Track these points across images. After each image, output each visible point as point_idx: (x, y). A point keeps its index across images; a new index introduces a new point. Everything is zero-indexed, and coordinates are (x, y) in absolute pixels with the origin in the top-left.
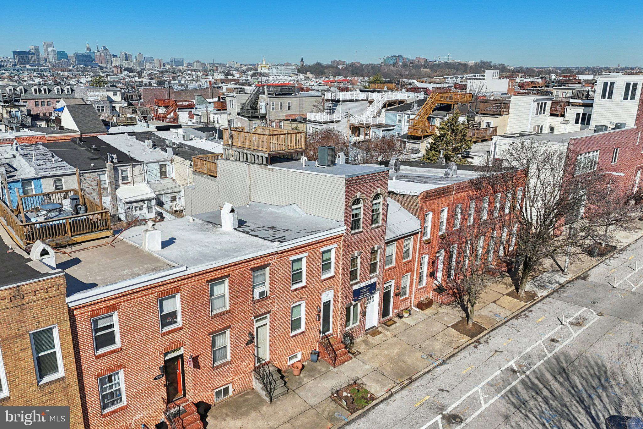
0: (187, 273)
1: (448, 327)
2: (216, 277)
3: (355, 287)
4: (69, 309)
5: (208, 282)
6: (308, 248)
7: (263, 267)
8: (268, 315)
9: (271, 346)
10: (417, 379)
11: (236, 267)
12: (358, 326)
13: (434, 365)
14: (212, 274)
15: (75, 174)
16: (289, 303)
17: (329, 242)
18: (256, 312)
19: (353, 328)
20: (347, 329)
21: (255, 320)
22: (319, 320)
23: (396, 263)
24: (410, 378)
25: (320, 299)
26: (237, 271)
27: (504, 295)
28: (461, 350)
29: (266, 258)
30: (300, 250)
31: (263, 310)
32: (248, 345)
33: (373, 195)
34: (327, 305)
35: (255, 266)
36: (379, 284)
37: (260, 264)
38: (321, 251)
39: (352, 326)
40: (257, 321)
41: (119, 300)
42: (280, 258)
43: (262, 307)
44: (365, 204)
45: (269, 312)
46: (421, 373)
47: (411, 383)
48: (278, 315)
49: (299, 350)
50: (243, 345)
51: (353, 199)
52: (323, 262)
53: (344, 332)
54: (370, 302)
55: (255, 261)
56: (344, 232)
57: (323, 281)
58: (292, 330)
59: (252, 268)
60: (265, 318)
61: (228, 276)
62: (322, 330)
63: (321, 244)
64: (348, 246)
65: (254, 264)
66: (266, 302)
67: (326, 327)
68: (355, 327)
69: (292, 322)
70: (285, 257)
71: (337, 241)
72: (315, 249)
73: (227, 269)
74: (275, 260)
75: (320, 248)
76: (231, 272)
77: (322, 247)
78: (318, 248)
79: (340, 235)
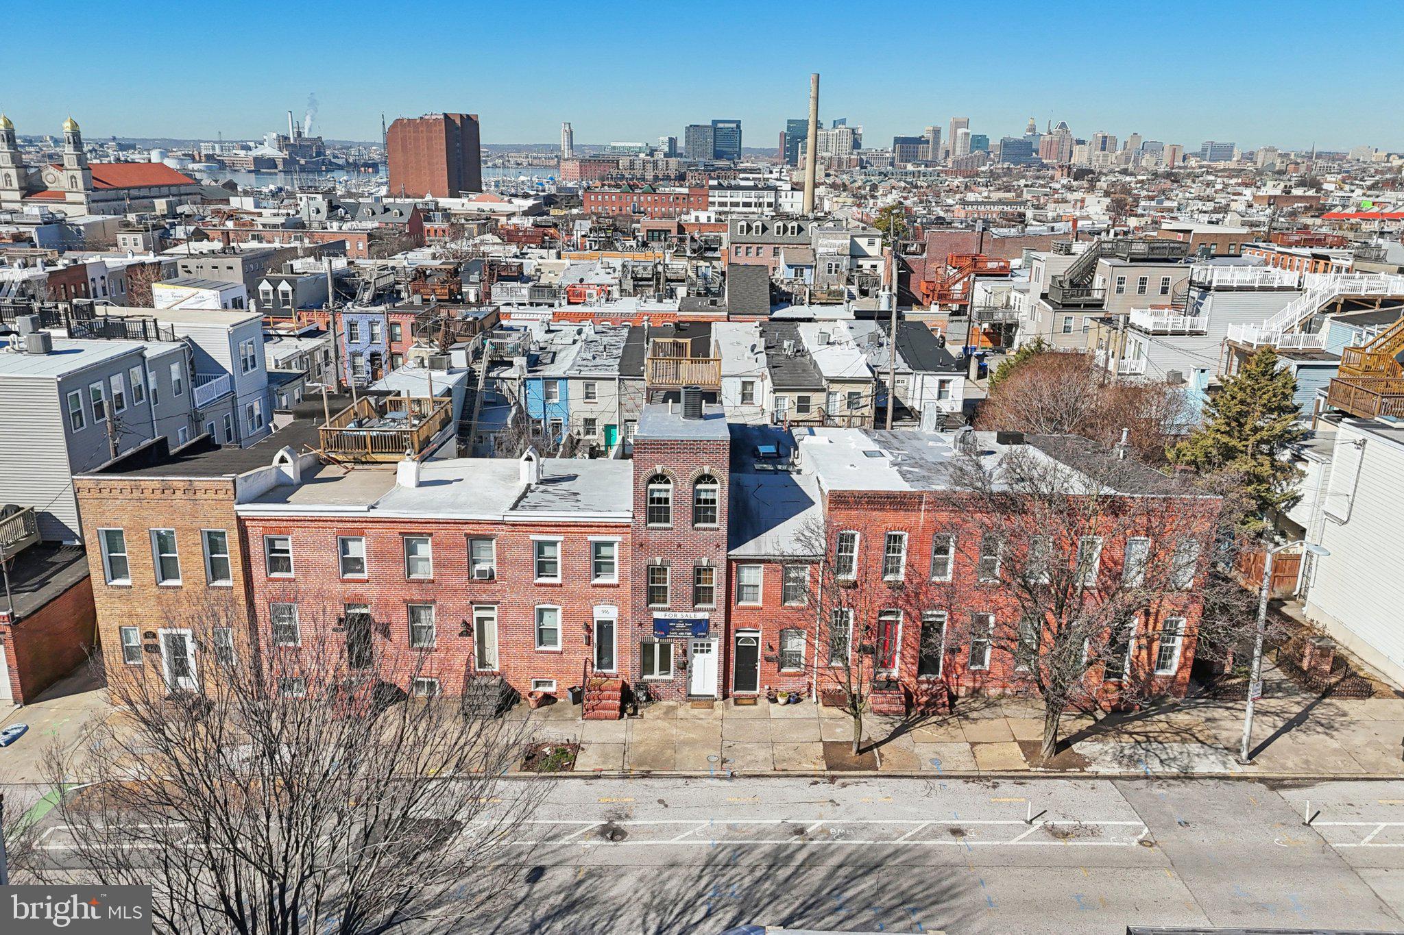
0: (368, 514)
1: (820, 741)
2: (412, 531)
3: (657, 615)
4: (238, 518)
5: (400, 533)
6: (562, 529)
7: (489, 539)
8: (496, 606)
9: (500, 652)
10: (657, 776)
11: (442, 526)
12: (670, 681)
13: (707, 773)
14: (407, 526)
15: (614, 379)
16: (531, 601)
17: (604, 530)
18: (475, 596)
19: (656, 681)
20: (646, 677)
21: (474, 606)
22: (589, 644)
23: (764, 602)
24: (649, 771)
25: (590, 612)
26: (443, 531)
27: (1015, 740)
29: (488, 526)
30: (548, 529)
31: (484, 597)
32: (461, 636)
33: (695, 474)
34: (605, 626)
35: (472, 532)
36: (716, 625)
37: (480, 532)
38: (589, 540)
39: (656, 675)
40: (477, 609)
41: (291, 524)
42: (513, 531)
43: (485, 592)
44: (678, 484)
45: (497, 602)
47: (640, 776)
48: (512, 612)
49: (551, 675)
50: (456, 634)
51: (647, 473)
52: (597, 558)
53: (637, 680)
54: (702, 651)
55: (471, 526)
56: (630, 520)
57: (595, 586)
58: (541, 643)
59: (466, 535)
60: (493, 609)
61: (431, 535)
62: (595, 663)
63: (589, 530)
64: (641, 545)
65: (468, 529)
66: (492, 587)
67: (605, 661)
68: (663, 681)
69: (541, 631)
70: (522, 533)
71: (622, 532)
72: (577, 534)
73: (428, 525)
74: (504, 533)
75: (586, 534)
76: (433, 531)
77: (591, 534)
78: (584, 534)
79: (623, 523)
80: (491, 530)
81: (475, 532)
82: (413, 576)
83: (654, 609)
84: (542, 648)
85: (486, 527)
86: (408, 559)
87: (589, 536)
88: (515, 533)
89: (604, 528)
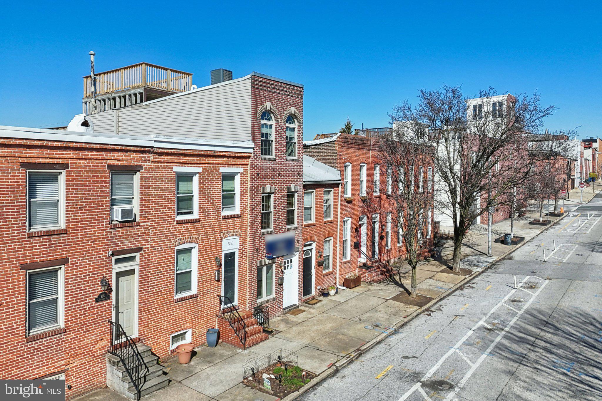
1: (387, 300)
2: (41, 161)
5: (23, 164)
6: (202, 160)
7: (131, 171)
8: (138, 255)
9: (141, 311)
10: (368, 350)
11: (81, 154)
12: (274, 299)
13: (384, 335)
14: (36, 152)
16: (173, 242)
18: (116, 246)
20: (259, 301)
21: (114, 258)
22: (219, 280)
23: (317, 219)
24: (358, 350)
25: (220, 246)
26: (82, 161)
27: (437, 272)
28: (413, 319)
29: (135, 155)
30: (188, 159)
31: (127, 244)
32: (100, 301)
33: (286, 113)
34: (230, 257)
35: (116, 163)
36: (298, 241)
37: (125, 163)
38: (220, 171)
39: (265, 297)
40: (117, 261)
42: (158, 162)
43: (127, 238)
44: (277, 122)
45: (139, 250)
46: (372, 343)
47: (360, 355)
48: (155, 258)
49: (188, 325)
50: (91, 301)
51: (260, 110)
52: (223, 191)
54: (288, 267)
55: (117, 155)
56: (251, 151)
57: (224, 218)
58: (177, 291)
59: (110, 166)
61: (65, 166)
62: (223, 298)
63: (221, 160)
64: (258, 175)
65: (113, 158)
66: (135, 230)
67: (229, 294)
70: (166, 164)
71: (243, 163)
72: (212, 166)
73: (64, 152)
74: (150, 164)
75: (219, 166)
76: (70, 161)
77: (222, 166)
78: (217, 166)
79: (247, 154)
80: (138, 160)
81: (120, 163)
82: (34, 229)
83: (265, 234)
84: (178, 296)
85: (132, 155)
86: (30, 204)
87: (220, 168)
88: (159, 164)
89: (232, 160)
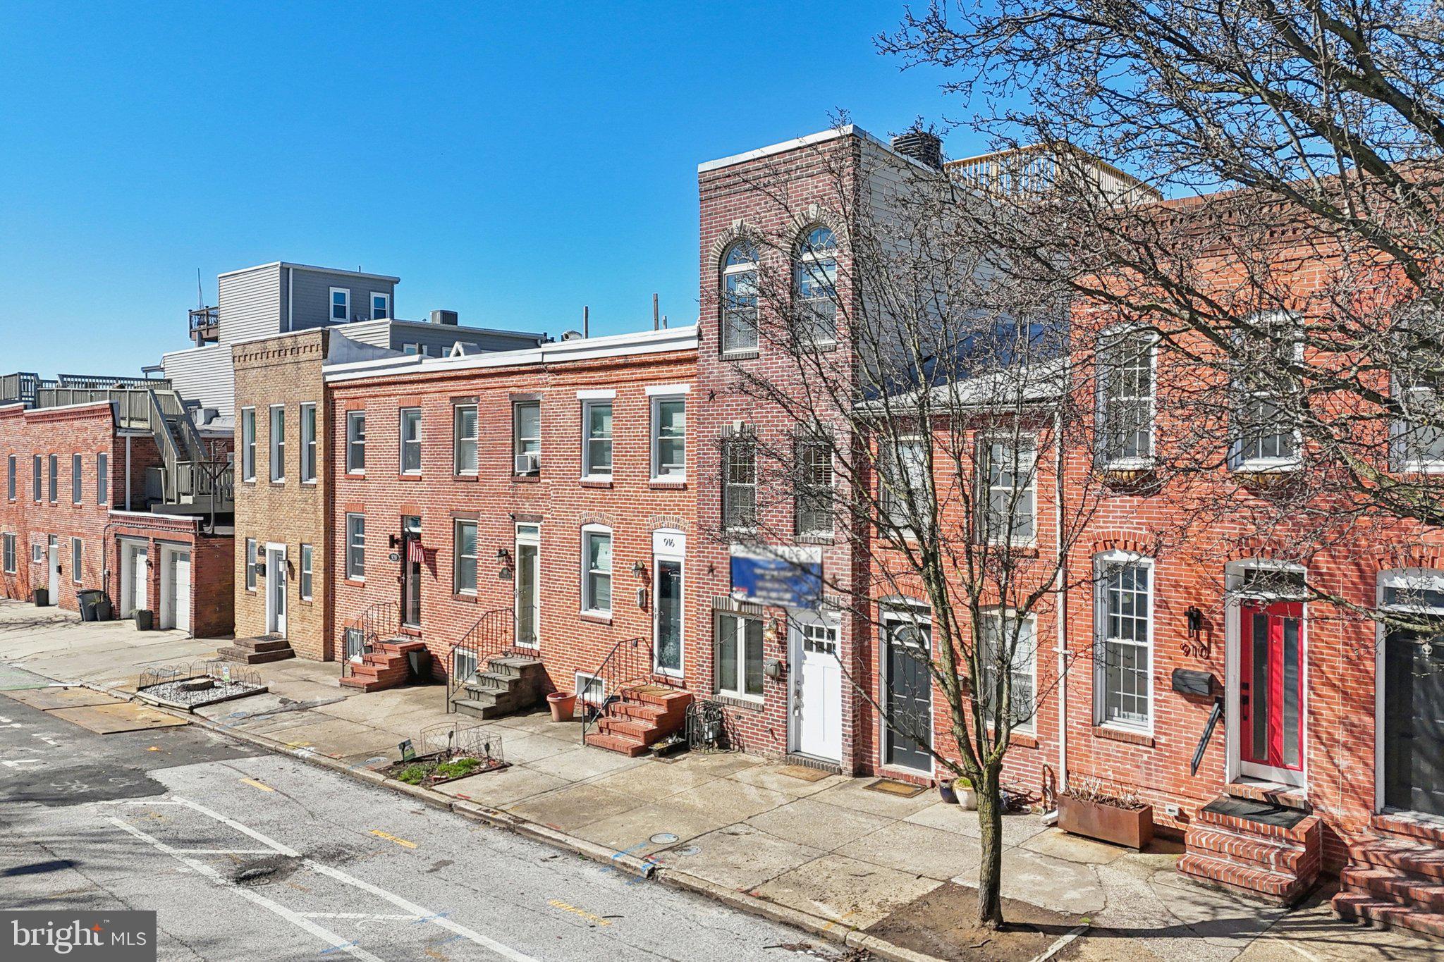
0: (420, 368)
2: (461, 394)
3: (737, 551)
4: (326, 386)
5: (452, 398)
6: (614, 375)
7: (536, 402)
8: (539, 526)
11: (486, 382)
12: (761, 711)
14: (457, 385)
16: (577, 516)
17: (668, 370)
18: (518, 507)
19: (736, 702)
21: (517, 525)
22: (645, 610)
25: (649, 544)
26: (488, 392)
29: (532, 377)
30: (597, 376)
31: (527, 509)
32: (503, 578)
33: (791, 228)
35: (516, 391)
36: (835, 582)
37: (525, 391)
38: (648, 394)
39: (740, 693)
40: (520, 530)
41: (365, 392)
42: (558, 385)
43: (528, 499)
44: (763, 260)
45: (540, 518)
48: (556, 538)
50: (497, 574)
51: (717, 245)
52: (662, 433)
53: (708, 697)
54: (820, 648)
55: (515, 380)
56: (694, 344)
57: (655, 488)
58: (593, 604)
59: (512, 395)
60: (534, 530)
62: (656, 651)
63: (645, 372)
64: (712, 396)
65: (513, 385)
66: (536, 489)
67: (669, 650)
68: (749, 706)
69: (593, 579)
70: (568, 388)
71: (689, 373)
72: (631, 384)
73: (474, 382)
74: (548, 389)
75: (644, 383)
76: (481, 392)
77: (649, 382)
78: (640, 383)
79: (688, 353)
80: (535, 385)
81: (520, 391)
82: (464, 473)
83: (732, 538)
84: (592, 613)
85: (529, 379)
86: (460, 442)
87: (646, 388)
88: (560, 389)
89: (666, 368)
